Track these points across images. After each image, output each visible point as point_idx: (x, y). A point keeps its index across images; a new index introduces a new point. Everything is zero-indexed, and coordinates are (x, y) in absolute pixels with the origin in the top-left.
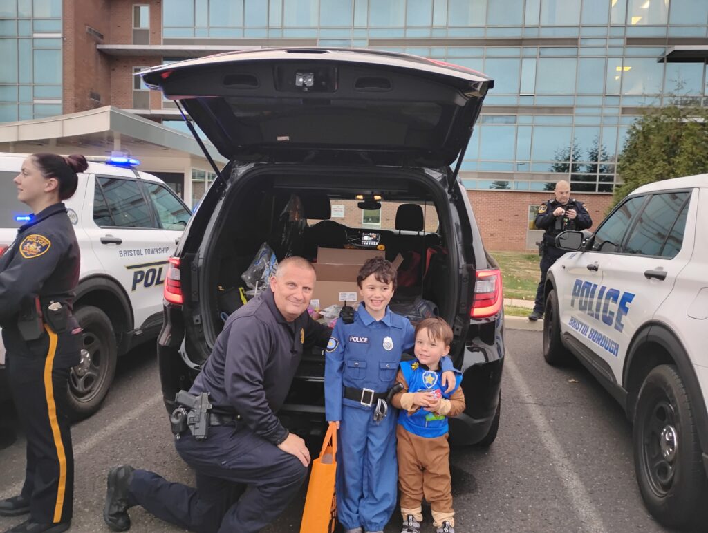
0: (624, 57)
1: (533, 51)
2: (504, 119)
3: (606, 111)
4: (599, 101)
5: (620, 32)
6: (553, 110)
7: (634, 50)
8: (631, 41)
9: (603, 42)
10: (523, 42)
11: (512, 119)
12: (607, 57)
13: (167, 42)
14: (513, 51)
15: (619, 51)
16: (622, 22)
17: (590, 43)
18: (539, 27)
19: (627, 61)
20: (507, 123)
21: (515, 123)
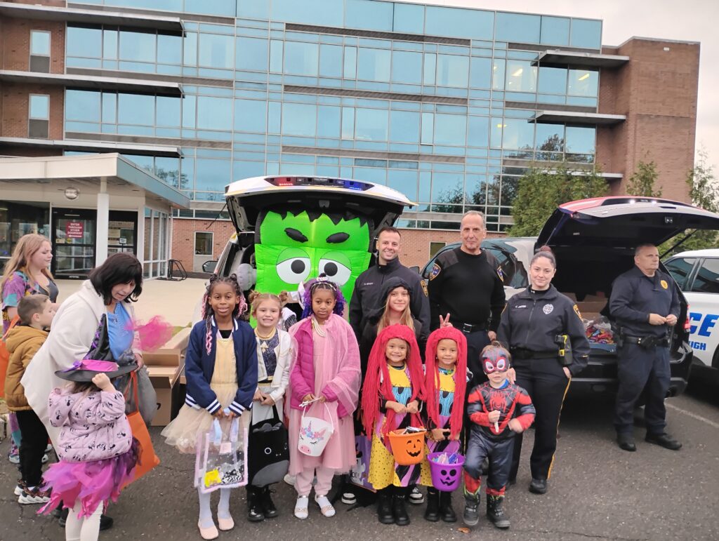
0: (503, 117)
1: (430, 106)
2: (408, 165)
3: (491, 162)
4: (484, 153)
5: (500, 96)
6: (448, 159)
7: (511, 112)
8: (509, 104)
9: (487, 104)
10: (423, 99)
11: (414, 165)
12: (491, 116)
13: (71, 71)
14: (414, 105)
15: (500, 112)
16: (501, 88)
17: (477, 103)
18: (435, 86)
19: (506, 120)
20: (410, 168)
21: (417, 168)
